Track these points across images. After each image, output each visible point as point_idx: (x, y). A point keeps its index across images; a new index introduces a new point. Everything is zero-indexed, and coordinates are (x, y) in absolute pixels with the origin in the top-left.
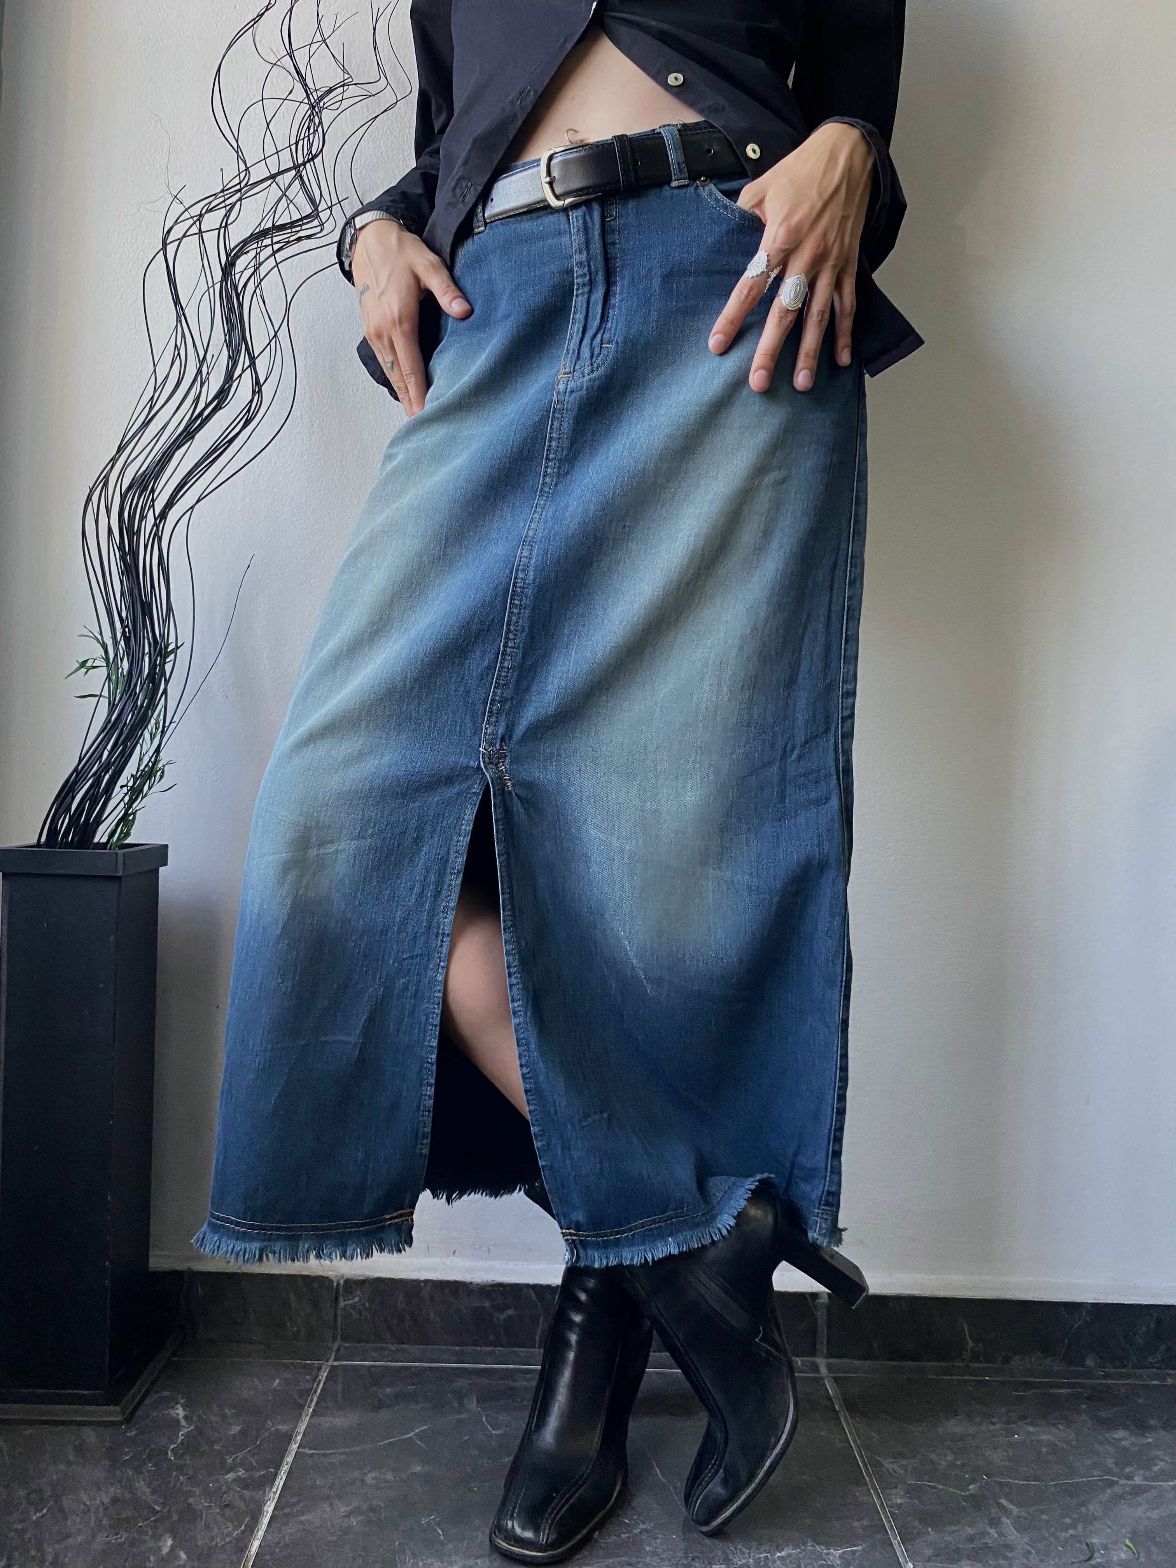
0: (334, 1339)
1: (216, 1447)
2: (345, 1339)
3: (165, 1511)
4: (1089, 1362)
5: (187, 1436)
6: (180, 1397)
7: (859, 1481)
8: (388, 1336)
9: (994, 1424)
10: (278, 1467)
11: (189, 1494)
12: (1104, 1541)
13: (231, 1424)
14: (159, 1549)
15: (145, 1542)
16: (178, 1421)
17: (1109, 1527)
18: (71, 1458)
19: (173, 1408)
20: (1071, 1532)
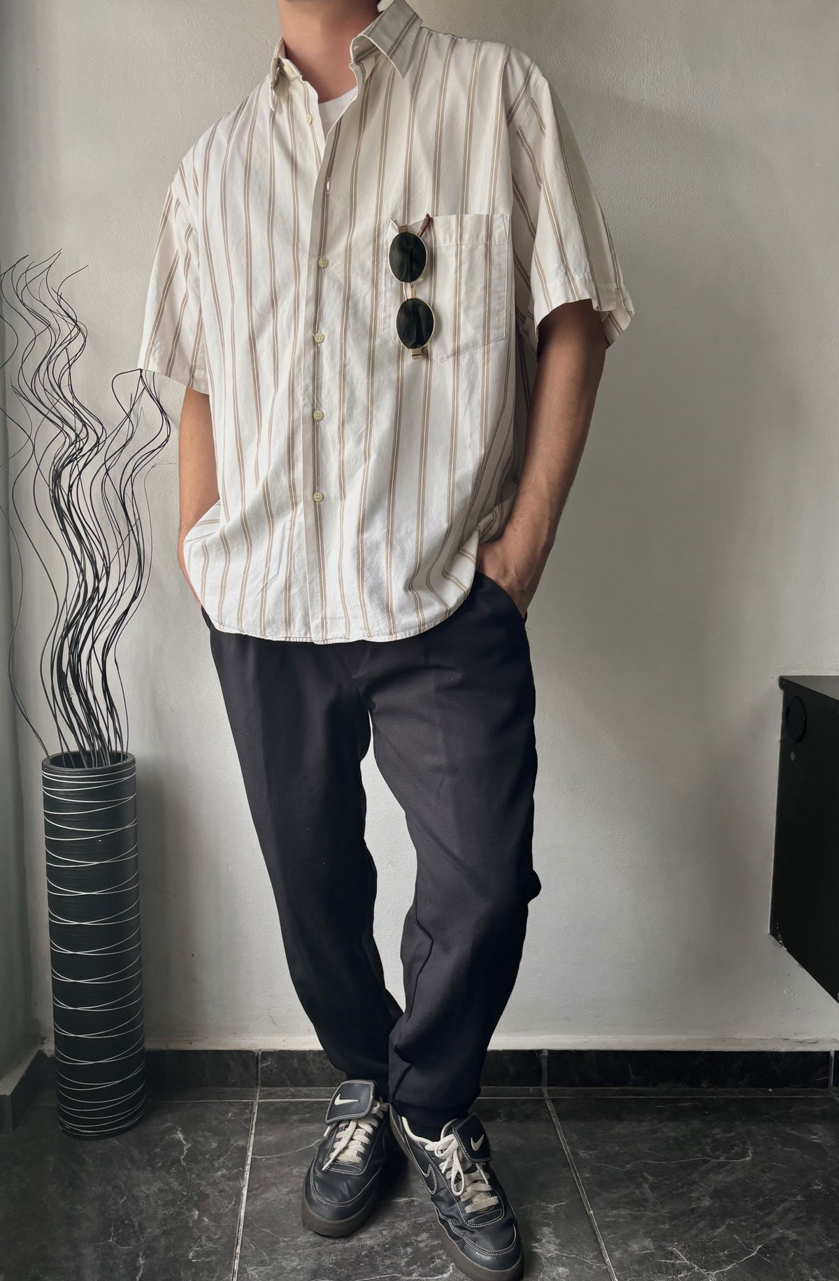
0: (257, 1085)
1: (207, 1157)
2: (263, 1085)
3: (189, 1195)
4: (704, 1085)
5: (188, 1149)
6: (177, 1127)
7: (566, 1164)
8: (288, 1082)
9: (644, 1126)
10: (244, 1167)
11: (199, 1185)
12: (698, 1195)
13: (211, 1142)
14: (192, 1216)
15: (183, 1213)
16: (181, 1142)
17: (702, 1187)
18: (129, 1166)
19: (175, 1133)
20: (681, 1190)
